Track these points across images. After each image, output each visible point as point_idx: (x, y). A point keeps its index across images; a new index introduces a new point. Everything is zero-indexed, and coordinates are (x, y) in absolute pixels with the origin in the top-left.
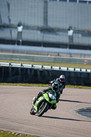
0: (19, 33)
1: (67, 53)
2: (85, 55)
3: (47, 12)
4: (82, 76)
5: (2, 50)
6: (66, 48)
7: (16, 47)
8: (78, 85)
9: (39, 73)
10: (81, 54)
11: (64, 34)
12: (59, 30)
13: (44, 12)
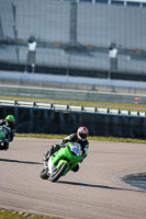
0: (30, 52)
1: (108, 86)
2: (136, 89)
3: (75, 21)
4: (132, 123)
5: (3, 81)
6: (106, 78)
7: (25, 75)
8: (125, 137)
9: (62, 118)
10: (130, 88)
11: (103, 55)
12: (94, 49)
13: (72, 21)
